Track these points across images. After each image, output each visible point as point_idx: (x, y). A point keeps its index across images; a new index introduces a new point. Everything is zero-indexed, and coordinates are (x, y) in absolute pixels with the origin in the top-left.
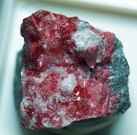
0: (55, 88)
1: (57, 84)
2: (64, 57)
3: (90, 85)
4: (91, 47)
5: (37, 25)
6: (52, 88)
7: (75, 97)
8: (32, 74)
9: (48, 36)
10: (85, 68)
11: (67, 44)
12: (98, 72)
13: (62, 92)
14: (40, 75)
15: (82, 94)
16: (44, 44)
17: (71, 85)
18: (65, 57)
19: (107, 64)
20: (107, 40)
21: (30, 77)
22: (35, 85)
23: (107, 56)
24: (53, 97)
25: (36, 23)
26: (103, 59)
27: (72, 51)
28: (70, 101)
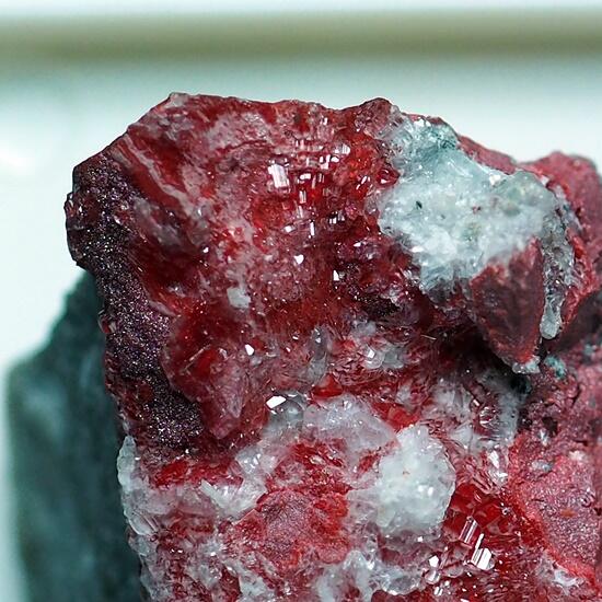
0: (337, 527)
1: (346, 497)
2: (350, 337)
3: (526, 470)
4: (505, 253)
5: (169, 187)
6: (322, 529)
7: (457, 556)
8: (189, 472)
9: (248, 238)
10: (480, 381)
11: (360, 263)
12: (557, 388)
13: (381, 541)
14: (240, 469)
15: (491, 529)
16: (228, 284)
17: (431, 491)
18: (357, 341)
19: (588, 338)
20: (568, 199)
21: (181, 491)
22: (222, 529)
23: (590, 289)
24: (337, 577)
25: (163, 176)
26: (571, 308)
27: (394, 299)
28: (432, 579)
